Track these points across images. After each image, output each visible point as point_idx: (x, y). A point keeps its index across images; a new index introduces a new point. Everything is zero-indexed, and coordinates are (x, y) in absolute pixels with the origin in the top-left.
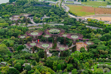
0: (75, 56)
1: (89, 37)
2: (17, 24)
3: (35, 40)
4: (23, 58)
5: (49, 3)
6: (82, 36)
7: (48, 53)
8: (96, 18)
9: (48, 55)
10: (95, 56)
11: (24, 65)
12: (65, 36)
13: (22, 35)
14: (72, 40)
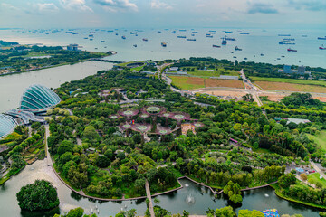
0: (181, 142)
1: (197, 117)
2: (107, 101)
3: (129, 121)
4: (114, 144)
5: (145, 74)
6: (189, 115)
7: (145, 137)
8: (207, 93)
9: (145, 140)
10: (206, 141)
11: (116, 152)
12: (167, 115)
13: (113, 114)
14: (176, 120)
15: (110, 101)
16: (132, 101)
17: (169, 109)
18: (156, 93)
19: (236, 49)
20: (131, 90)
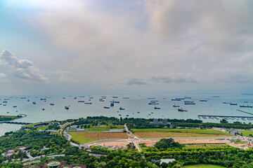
6: (84, 166)
8: (100, 145)
15: (13, 160)
16: (35, 158)
17: (68, 162)
18: (57, 149)
19: (121, 109)
20: (35, 148)
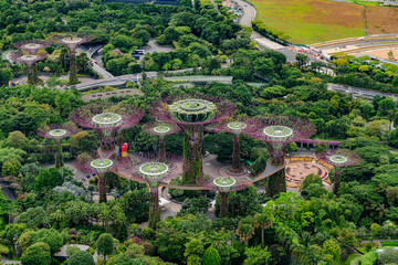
0: (283, 215)
1: (338, 133)
2: (34, 80)
3: (108, 148)
6: (311, 126)
7: (163, 201)
8: (371, 53)
9: (164, 210)
10: (367, 214)
11: (64, 252)
12: (236, 127)
13: (54, 124)
14: (269, 144)
15: (44, 78)
16: (120, 80)
17: (246, 107)
18: (203, 54)
20: (118, 45)
